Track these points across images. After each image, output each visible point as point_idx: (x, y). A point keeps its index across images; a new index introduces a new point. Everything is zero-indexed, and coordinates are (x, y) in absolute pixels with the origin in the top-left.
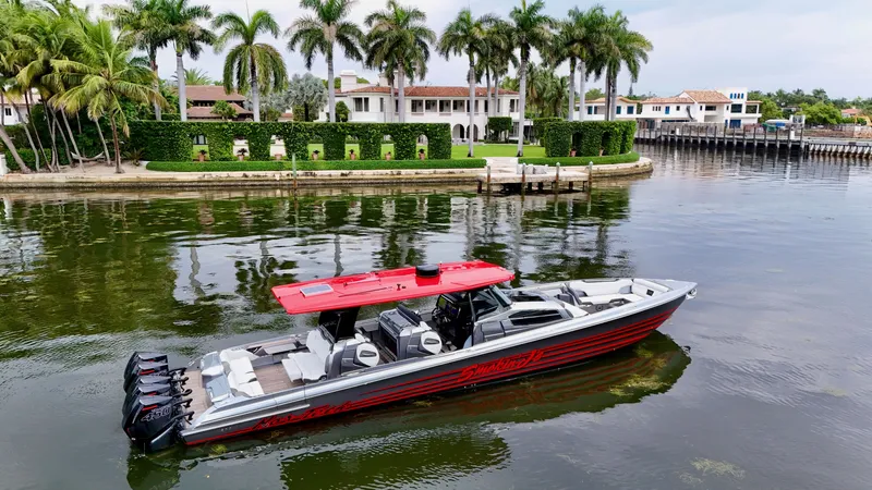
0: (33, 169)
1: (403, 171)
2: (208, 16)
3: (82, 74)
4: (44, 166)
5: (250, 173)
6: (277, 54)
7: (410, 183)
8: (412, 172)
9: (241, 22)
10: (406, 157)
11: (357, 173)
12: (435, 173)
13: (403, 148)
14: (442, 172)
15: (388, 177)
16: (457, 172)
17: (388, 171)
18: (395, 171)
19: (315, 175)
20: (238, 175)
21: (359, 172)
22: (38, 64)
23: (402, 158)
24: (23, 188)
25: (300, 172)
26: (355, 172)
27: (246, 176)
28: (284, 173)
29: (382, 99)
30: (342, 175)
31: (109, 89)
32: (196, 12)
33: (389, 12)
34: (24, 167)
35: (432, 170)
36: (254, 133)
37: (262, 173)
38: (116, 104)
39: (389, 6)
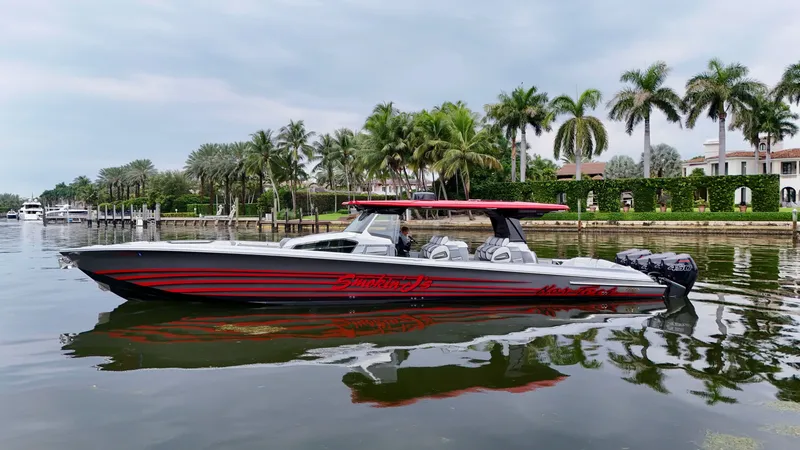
0: (424, 217)
1: (711, 223)
2: (545, 100)
3: (446, 148)
4: (430, 216)
5: (561, 222)
6: (600, 124)
7: (718, 233)
8: (723, 223)
9: (571, 102)
10: (720, 209)
11: (660, 224)
12: (750, 224)
13: (717, 200)
14: (758, 225)
15: (693, 227)
16: (780, 225)
17: (695, 222)
18: (701, 223)
19: (618, 224)
20: (552, 223)
21: (663, 222)
22: (425, 146)
23: (716, 210)
24: (416, 229)
25: (605, 222)
26: (657, 222)
27: (558, 224)
28: (590, 222)
29: (744, 163)
30: (645, 224)
31: (462, 158)
32: (537, 99)
33: (711, 73)
34: (418, 215)
35: (747, 223)
36: (571, 189)
37: (571, 222)
38: (466, 169)
39: (711, 68)
